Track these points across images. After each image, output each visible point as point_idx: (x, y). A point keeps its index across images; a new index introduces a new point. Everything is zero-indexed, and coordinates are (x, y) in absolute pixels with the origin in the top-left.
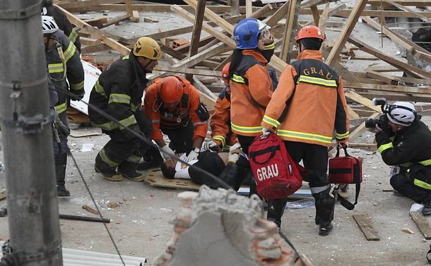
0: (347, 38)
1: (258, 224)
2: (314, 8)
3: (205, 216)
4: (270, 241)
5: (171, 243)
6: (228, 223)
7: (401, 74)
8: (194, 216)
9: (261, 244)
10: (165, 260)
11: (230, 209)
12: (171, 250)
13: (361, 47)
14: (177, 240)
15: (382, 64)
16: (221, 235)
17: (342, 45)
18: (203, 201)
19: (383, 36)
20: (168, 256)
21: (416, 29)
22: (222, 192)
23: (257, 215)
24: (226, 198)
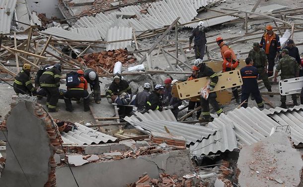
0: (45, 51)
1: (36, 105)
2: (34, 41)
3: (20, 103)
4: (40, 110)
5: (10, 110)
6: (28, 105)
7: (59, 61)
8: (17, 102)
9: (38, 111)
10: (8, 116)
11: (28, 100)
12: (9, 113)
13: (48, 53)
14: (11, 110)
15: (54, 58)
16: (25, 108)
17: (44, 52)
18: (20, 98)
19: (54, 50)
20: (9, 115)
21: (62, 48)
22: (26, 95)
23: (36, 102)
24: (27, 97)
